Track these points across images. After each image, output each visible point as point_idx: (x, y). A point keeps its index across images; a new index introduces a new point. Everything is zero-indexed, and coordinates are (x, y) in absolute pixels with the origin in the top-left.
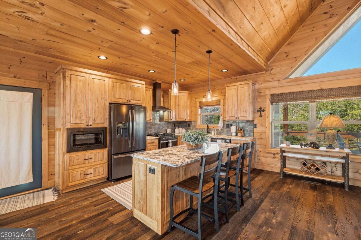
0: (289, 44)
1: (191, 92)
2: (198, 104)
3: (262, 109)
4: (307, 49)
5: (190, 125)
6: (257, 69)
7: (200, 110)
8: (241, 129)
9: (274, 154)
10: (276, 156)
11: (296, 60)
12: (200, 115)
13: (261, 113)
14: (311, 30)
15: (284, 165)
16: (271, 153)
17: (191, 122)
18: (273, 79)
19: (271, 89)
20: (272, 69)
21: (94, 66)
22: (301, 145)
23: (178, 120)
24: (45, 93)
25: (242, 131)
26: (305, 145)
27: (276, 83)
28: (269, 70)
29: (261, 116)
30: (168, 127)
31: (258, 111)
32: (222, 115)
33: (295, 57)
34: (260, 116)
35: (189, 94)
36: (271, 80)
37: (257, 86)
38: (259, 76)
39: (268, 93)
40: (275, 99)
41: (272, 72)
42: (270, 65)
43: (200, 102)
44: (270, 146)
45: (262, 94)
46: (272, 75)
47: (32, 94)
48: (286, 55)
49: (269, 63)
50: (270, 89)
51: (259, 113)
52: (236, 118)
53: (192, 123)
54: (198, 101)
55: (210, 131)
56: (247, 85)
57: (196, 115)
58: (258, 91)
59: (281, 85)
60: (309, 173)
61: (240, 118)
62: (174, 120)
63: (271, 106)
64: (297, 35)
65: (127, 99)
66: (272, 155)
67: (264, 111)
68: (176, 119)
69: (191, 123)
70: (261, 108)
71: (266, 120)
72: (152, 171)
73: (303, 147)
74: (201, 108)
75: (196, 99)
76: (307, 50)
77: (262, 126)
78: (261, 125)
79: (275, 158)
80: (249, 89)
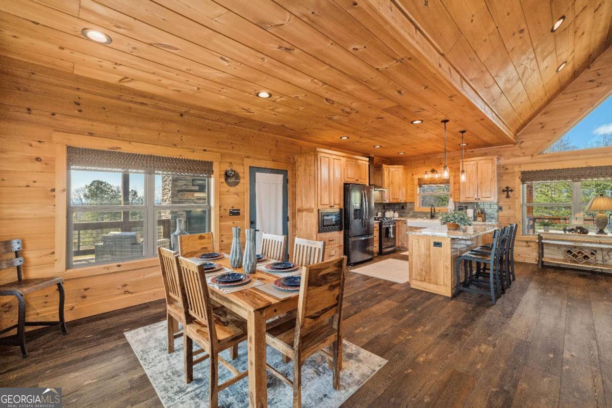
0: (545, 113)
1: (406, 167)
2: (416, 182)
3: (509, 189)
4: (569, 120)
5: (405, 207)
6: (503, 141)
7: (418, 188)
8: (482, 213)
9: (527, 242)
10: (529, 244)
11: (555, 133)
12: (419, 195)
13: (508, 194)
14: (573, 99)
15: (541, 255)
16: (524, 241)
17: (405, 203)
18: (524, 153)
19: (522, 165)
20: (522, 142)
21: (326, 145)
22: (565, 230)
23: (392, 201)
24: (289, 173)
25: (483, 215)
26: (570, 231)
27: (528, 159)
28: (518, 142)
29: (508, 197)
30: (378, 210)
31: (504, 191)
32: (453, 196)
33: (553, 129)
34: (506, 197)
35: (405, 169)
36: (522, 154)
37: (503, 161)
38: (505, 149)
39: (517, 169)
40: (527, 177)
41: (522, 145)
42: (520, 137)
43: (419, 179)
44: (521, 232)
45: (509, 171)
46: (522, 148)
47: (282, 176)
48: (540, 126)
49: (518, 135)
50: (520, 165)
51: (506, 193)
52: (476, 199)
53: (408, 205)
54: (416, 177)
55: (435, 216)
56: (490, 161)
57: (413, 195)
58: (503, 167)
59: (534, 160)
60: (575, 262)
61: (481, 199)
62: (387, 201)
63: (521, 185)
64: (555, 104)
65: (356, 179)
66: (525, 244)
67: (512, 191)
68: (389, 200)
69: (406, 205)
70: (507, 188)
71: (514, 202)
72: (437, 244)
73: (567, 232)
74: (420, 186)
75: (413, 175)
76: (569, 122)
77: (510, 209)
78: (508, 208)
79: (529, 246)
80: (492, 165)
